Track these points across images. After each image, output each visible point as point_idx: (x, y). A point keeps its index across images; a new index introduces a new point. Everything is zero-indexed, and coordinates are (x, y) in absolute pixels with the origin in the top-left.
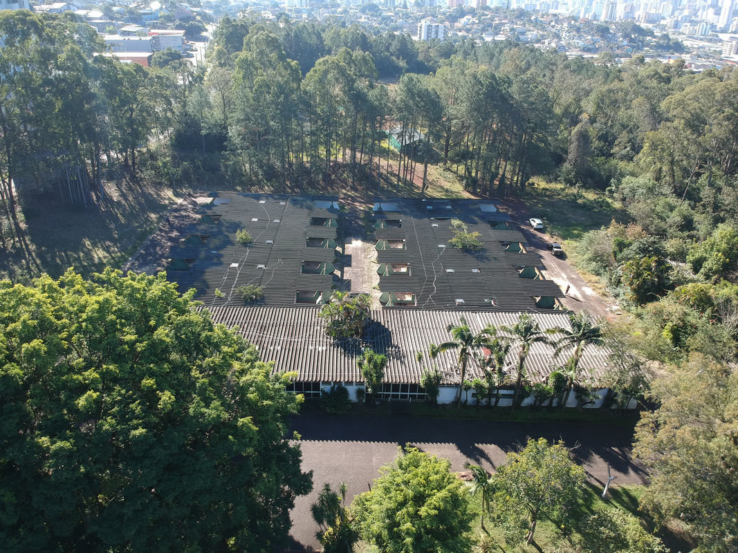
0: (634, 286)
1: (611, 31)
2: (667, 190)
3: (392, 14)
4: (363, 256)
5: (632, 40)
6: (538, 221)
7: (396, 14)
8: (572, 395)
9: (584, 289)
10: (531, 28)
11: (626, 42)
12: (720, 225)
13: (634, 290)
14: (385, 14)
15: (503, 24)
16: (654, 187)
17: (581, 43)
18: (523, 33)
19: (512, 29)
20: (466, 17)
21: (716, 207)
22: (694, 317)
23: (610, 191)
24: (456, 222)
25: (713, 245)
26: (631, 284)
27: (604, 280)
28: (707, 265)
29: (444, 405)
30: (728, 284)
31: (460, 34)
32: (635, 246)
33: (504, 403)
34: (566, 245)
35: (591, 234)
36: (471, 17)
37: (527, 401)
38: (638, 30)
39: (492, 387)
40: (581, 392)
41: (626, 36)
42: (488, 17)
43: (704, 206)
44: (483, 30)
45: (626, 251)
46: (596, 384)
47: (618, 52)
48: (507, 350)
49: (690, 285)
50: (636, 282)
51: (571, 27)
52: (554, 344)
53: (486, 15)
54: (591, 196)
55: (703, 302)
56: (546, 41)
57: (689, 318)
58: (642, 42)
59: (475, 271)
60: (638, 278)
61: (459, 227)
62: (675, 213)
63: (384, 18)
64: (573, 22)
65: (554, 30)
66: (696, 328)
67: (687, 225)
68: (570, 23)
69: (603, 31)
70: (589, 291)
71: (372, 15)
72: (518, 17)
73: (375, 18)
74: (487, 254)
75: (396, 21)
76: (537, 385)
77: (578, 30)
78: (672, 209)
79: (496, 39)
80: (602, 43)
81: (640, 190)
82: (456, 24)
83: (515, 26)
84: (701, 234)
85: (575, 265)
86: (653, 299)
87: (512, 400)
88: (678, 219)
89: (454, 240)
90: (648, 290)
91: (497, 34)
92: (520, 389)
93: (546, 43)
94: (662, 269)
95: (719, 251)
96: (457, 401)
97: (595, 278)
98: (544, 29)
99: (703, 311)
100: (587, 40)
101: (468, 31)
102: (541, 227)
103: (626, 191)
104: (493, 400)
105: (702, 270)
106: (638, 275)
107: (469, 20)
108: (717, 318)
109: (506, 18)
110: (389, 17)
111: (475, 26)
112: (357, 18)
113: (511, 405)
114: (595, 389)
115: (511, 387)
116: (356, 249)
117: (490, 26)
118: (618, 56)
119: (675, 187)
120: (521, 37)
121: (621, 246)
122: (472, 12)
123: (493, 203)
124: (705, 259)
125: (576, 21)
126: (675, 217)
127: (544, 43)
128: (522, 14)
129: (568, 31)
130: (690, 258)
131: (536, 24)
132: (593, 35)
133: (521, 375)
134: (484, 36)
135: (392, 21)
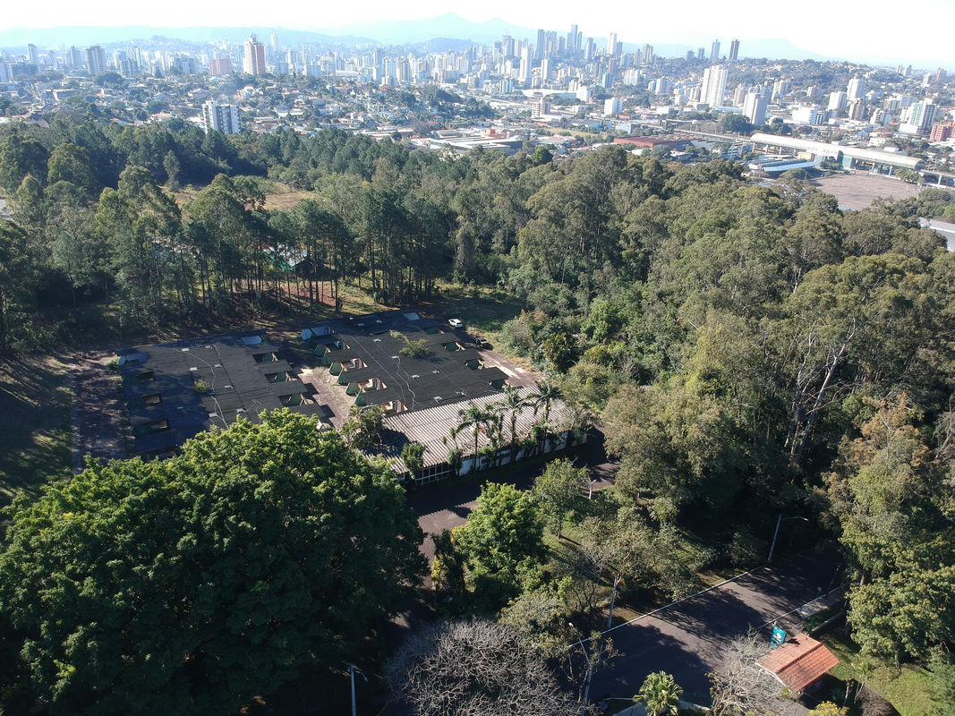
0: (555, 358)
1: (418, 99)
2: (546, 277)
3: (142, 85)
4: (321, 381)
5: (441, 109)
6: (457, 321)
7: (149, 85)
8: (547, 442)
9: (517, 369)
10: (331, 100)
11: (435, 111)
12: (594, 299)
13: (556, 362)
14: (132, 85)
15: (296, 96)
16: (536, 276)
17: (390, 116)
18: (322, 106)
19: (308, 102)
20: (246, 89)
21: (591, 286)
22: (603, 371)
23: (501, 284)
24: (395, 334)
25: (597, 316)
26: (552, 357)
27: (528, 360)
28: (597, 331)
29: (464, 475)
30: (617, 343)
31: (246, 109)
32: (547, 328)
33: (505, 461)
34: (488, 337)
35: (507, 325)
36: (251, 88)
37: (520, 455)
38: (443, 95)
39: (497, 451)
40: (553, 437)
41: (434, 104)
42: (274, 86)
43: (582, 287)
44: (273, 103)
45: (541, 334)
46: (561, 429)
47: (430, 123)
48: (502, 419)
49: (593, 349)
50: (556, 355)
51: (374, 96)
52: (534, 405)
53: (271, 85)
54: (486, 291)
55: (605, 359)
56: (352, 114)
57: (600, 372)
58: (451, 109)
59: (435, 372)
60: (556, 351)
61: (400, 337)
62: (559, 296)
63: (134, 92)
64: (374, 91)
65: (356, 101)
66: (607, 378)
67: (572, 304)
68: (371, 91)
69: (409, 100)
70: (521, 370)
71: (116, 88)
72: (310, 86)
73: (121, 92)
74: (438, 356)
75: (152, 95)
76: (526, 440)
77: (382, 100)
78: (556, 292)
79: (292, 114)
80: (411, 114)
81: (527, 281)
82: (235, 97)
83: (310, 98)
84: (585, 309)
85: (502, 352)
86: (572, 365)
87: (509, 458)
88: (564, 300)
89: (404, 350)
90: (565, 359)
91: (291, 108)
92: (514, 446)
93: (352, 117)
94: (572, 341)
95: (602, 320)
96: (473, 469)
97: (521, 359)
98: (344, 100)
99: (607, 366)
100: (395, 111)
101: (254, 105)
102: (461, 325)
103: (515, 282)
104: (498, 461)
105: (594, 336)
106: (556, 349)
107: (251, 91)
108: (617, 367)
109: (296, 87)
110: (141, 90)
111: (261, 99)
112: (93, 92)
113: (509, 461)
114: (561, 434)
115: (508, 447)
116: (309, 376)
117: (281, 98)
118: (432, 128)
119: (551, 274)
120: (320, 110)
121: (536, 329)
122: (252, 81)
123: (414, 312)
124: (594, 328)
125: (377, 88)
126: (561, 300)
127: (349, 117)
128: (314, 83)
129: (372, 102)
130: (583, 329)
131: (334, 94)
132: (399, 105)
133: (514, 435)
134: (275, 110)
135: (147, 94)
